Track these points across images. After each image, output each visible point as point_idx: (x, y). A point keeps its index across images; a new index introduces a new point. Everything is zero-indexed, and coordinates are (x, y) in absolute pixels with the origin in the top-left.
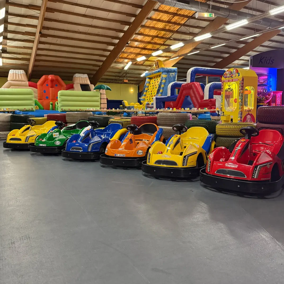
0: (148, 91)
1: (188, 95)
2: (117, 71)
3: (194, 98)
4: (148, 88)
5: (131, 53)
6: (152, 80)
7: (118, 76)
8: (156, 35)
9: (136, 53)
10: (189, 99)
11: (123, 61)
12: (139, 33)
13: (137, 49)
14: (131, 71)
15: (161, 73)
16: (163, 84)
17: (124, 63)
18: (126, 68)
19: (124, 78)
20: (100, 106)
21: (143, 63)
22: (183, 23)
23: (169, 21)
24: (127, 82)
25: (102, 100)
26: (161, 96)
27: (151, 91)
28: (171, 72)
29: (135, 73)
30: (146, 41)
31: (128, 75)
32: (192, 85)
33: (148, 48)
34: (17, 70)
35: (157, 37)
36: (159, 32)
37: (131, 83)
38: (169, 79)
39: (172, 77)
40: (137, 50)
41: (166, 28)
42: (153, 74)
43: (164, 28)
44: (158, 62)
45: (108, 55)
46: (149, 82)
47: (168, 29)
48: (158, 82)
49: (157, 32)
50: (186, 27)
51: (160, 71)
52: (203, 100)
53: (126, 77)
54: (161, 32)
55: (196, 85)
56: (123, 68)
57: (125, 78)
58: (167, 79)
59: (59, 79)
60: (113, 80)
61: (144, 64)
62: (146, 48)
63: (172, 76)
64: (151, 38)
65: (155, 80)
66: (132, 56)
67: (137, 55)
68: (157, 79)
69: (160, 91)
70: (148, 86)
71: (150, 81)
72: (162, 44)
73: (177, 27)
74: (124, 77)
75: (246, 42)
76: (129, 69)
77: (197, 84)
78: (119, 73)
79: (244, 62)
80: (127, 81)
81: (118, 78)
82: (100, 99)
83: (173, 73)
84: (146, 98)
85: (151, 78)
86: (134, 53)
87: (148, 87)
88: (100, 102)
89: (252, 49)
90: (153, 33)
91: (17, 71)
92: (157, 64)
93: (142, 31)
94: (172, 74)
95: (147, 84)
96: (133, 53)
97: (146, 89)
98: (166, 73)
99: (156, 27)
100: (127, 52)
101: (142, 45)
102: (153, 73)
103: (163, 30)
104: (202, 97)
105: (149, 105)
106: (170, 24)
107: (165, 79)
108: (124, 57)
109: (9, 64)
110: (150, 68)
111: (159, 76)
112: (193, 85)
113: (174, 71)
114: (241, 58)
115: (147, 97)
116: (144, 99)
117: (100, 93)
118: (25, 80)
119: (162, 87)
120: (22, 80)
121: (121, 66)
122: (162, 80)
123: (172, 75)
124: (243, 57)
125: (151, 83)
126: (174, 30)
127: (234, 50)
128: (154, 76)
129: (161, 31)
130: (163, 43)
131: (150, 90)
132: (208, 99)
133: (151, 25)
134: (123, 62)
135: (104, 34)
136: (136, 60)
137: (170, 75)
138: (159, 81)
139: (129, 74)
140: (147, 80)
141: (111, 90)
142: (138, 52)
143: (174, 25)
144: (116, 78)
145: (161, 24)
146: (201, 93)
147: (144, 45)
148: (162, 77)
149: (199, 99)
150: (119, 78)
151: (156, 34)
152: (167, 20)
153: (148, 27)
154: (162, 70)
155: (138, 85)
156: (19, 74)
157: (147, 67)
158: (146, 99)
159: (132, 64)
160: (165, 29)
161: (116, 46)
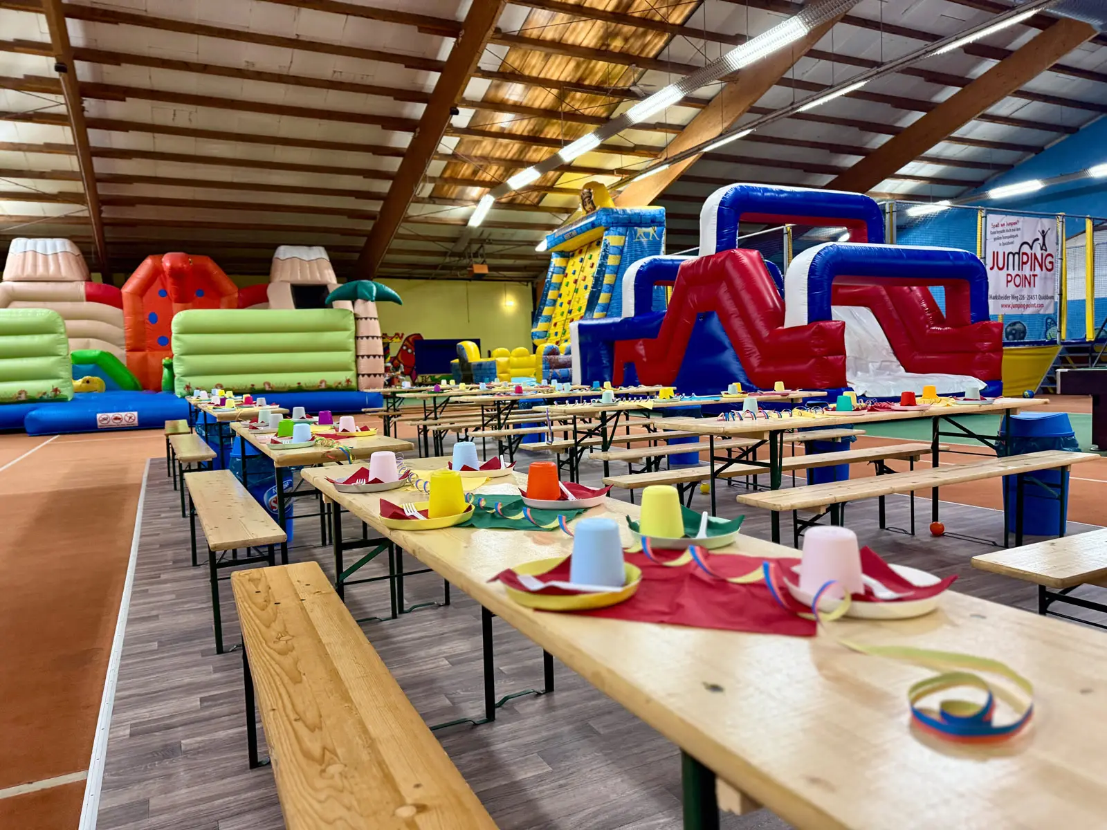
0: (559, 301)
1: (711, 307)
2: (445, 232)
3: (737, 323)
4: (559, 289)
5: (487, 159)
6: (571, 262)
7: (453, 254)
8: (574, 81)
9: (505, 160)
10: (715, 325)
11: (463, 192)
12: (502, 73)
13: (506, 141)
14: (497, 233)
15: (602, 228)
16: (609, 273)
17: (466, 200)
18: (475, 222)
19: (474, 260)
20: (354, 368)
21: (536, 200)
22: (679, 21)
23: (619, 11)
24: (483, 275)
25: (363, 342)
26: (606, 316)
27: (569, 303)
28: (640, 225)
29: (514, 239)
30: (536, 105)
31: (488, 248)
32: (724, 261)
33: (549, 137)
34: (40, 241)
35: (578, 85)
36: (584, 66)
37: (505, 277)
38: (634, 253)
39: (645, 244)
40: (507, 146)
41: (612, 47)
42: (572, 237)
43: (604, 48)
44: (592, 191)
45: (396, 170)
46: (561, 267)
47: (617, 50)
48: (592, 267)
49: (578, 66)
50: (694, 40)
51: (596, 223)
52: (780, 328)
53: (482, 256)
54: (594, 67)
55: (745, 260)
56: (466, 221)
57: (480, 260)
58: (625, 249)
59: (212, 266)
60: (435, 267)
61: (541, 205)
62: (542, 136)
63: (644, 240)
64: (555, 91)
65: (582, 261)
66: (492, 173)
67: (511, 168)
68: (588, 256)
69: (598, 299)
70: (561, 284)
71: (563, 265)
72: (603, 118)
73: (656, 41)
74: (476, 255)
75: (931, 103)
76: (487, 224)
77: (750, 258)
78: (454, 240)
79: (918, 186)
80: (484, 270)
81: (453, 259)
82: (352, 340)
83: (650, 230)
84: (553, 327)
85: (567, 255)
86: (499, 160)
87: (559, 286)
88: (354, 349)
89: (946, 135)
90: (561, 69)
91: (41, 244)
92: (586, 200)
93: (513, 62)
94: (644, 233)
95: (554, 275)
96: (492, 158)
97: (552, 294)
98: (621, 229)
99: (570, 42)
100: (468, 156)
101: (523, 126)
102: (574, 233)
103: (600, 52)
104: (778, 314)
105: (558, 354)
106: (627, 29)
107: (617, 251)
108: (459, 177)
109: (19, 219)
110: (565, 217)
111: (596, 243)
112: (729, 264)
113: (652, 221)
114: (902, 171)
115: (555, 325)
116: (547, 332)
117: (355, 314)
118: (70, 277)
119: (605, 282)
120: (58, 277)
121: (454, 213)
122: (605, 257)
123: (647, 235)
124: (912, 164)
125: (569, 270)
126: (643, 55)
127: (884, 139)
128: (579, 245)
129: (594, 62)
130: (604, 115)
131: (565, 299)
132: (805, 322)
133: (549, 35)
134: (461, 200)
135: (358, 80)
136: (506, 189)
137: (638, 235)
138: (597, 259)
139: (491, 243)
140: (556, 261)
141: (399, 303)
142: (514, 154)
143: (641, 30)
144: (448, 260)
145: (589, 27)
146: (770, 296)
147: (530, 127)
148: (607, 246)
149: (760, 324)
150: (457, 259)
151: (574, 77)
152: (609, 9)
153: (539, 43)
154: (604, 218)
155: (533, 283)
156: (50, 252)
157: (557, 215)
158: (552, 331)
159: (497, 205)
160: (606, 50)
161: (418, 130)
